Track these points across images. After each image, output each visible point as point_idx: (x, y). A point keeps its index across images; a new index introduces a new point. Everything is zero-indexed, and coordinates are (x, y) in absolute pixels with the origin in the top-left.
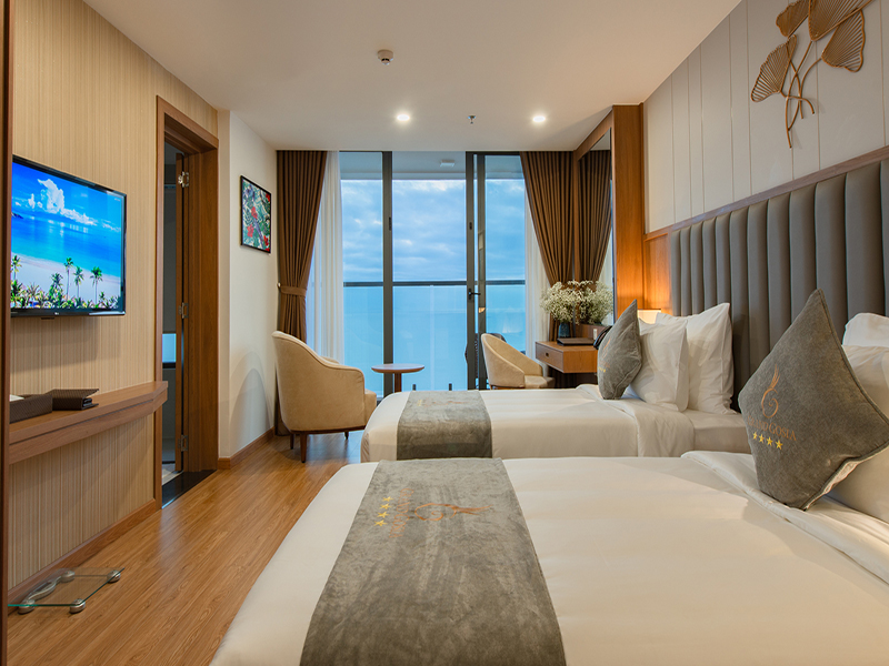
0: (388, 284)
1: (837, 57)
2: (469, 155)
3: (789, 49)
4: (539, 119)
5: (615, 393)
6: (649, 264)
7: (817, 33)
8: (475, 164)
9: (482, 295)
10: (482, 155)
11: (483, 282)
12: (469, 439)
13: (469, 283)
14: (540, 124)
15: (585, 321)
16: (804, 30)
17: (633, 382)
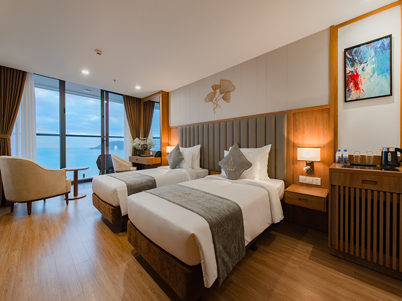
0: (63, 136)
1: (224, 98)
2: (102, 91)
3: (215, 94)
4: (138, 88)
5: (174, 167)
6: (170, 134)
7: (221, 93)
8: (104, 95)
9: (107, 141)
10: (107, 92)
11: (108, 137)
12: (150, 184)
13: (102, 137)
14: (138, 89)
15: (145, 150)
16: (218, 91)
17: (179, 165)
